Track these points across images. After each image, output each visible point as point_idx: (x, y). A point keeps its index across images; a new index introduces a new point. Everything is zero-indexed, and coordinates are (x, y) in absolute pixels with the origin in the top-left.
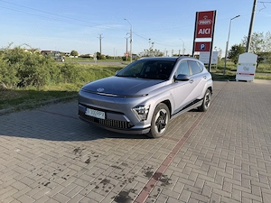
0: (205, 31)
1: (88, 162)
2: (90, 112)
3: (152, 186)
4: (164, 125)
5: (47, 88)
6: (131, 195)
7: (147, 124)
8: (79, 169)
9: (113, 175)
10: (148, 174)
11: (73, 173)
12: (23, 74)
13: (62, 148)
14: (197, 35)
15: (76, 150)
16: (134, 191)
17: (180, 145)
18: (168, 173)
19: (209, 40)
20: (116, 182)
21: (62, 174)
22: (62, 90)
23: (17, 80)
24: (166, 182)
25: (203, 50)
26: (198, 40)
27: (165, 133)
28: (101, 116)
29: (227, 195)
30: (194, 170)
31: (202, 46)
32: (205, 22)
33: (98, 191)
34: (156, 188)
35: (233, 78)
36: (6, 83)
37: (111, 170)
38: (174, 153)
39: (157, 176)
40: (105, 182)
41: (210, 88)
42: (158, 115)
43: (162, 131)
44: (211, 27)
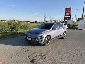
0: (68, 14)
1: (25, 52)
2: (28, 38)
3: (41, 58)
4: (49, 42)
5: (19, 32)
6: (35, 60)
7: (43, 42)
8: (23, 53)
9: (31, 55)
10: (41, 55)
11: (21, 54)
12: (12, 28)
13: (19, 48)
14: (65, 15)
15: (23, 49)
16: (36, 59)
17: (53, 48)
18: (46, 55)
19: (69, 16)
20: (32, 57)
21: (18, 55)
22: (23, 32)
23: (10, 30)
24: (45, 58)
25: (68, 20)
26: (66, 17)
27: (49, 44)
28: (30, 39)
29: (62, 61)
30: (55, 55)
31: (67, 18)
32: (68, 11)
33: (26, 59)
34: (42, 59)
35: (77, 28)
36: (8, 30)
37: (31, 54)
38: (50, 50)
39: (43, 56)
40: (29, 57)
41: (65, 32)
42: (47, 39)
43: (48, 44)
44: (70, 12)
